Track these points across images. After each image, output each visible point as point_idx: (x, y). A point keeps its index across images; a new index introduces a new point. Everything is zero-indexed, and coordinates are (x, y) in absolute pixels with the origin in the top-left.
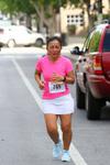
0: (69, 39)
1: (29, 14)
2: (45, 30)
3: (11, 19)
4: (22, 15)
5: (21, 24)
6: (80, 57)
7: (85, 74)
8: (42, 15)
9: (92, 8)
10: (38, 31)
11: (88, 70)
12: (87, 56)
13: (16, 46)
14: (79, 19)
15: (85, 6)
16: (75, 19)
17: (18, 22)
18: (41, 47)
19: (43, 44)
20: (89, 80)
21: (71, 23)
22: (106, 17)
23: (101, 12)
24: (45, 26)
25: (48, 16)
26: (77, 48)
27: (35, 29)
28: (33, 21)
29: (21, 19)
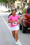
0: (17, 10)
1: (6, 3)
2: (11, 7)
3: (1, 4)
4: (4, 3)
5: (4, 6)
6: (21, 15)
7: (22, 20)
8: (10, 3)
9: (24, 1)
10: (9, 8)
11: (23, 19)
12: (23, 15)
13: (2, 12)
14: (20, 4)
15: (22, 1)
16: (19, 4)
17: (3, 5)
18: (9, 12)
19: (10, 11)
20: (23, 22)
21: (18, 6)
22: (28, 4)
23: (26, 2)
24: (11, 6)
25: (11, 4)
26: (20, 13)
27: (8, 7)
28: (7, 5)
29: (4, 4)
